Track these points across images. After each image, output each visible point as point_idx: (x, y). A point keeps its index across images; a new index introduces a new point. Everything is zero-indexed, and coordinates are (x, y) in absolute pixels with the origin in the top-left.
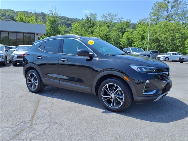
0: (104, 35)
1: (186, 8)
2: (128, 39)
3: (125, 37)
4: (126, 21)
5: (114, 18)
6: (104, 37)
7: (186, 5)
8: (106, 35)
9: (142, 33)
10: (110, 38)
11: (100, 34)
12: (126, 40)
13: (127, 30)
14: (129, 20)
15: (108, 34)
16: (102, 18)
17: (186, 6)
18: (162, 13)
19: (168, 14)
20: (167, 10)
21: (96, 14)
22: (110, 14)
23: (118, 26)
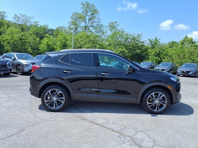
0: (19, 38)
1: (100, 22)
2: (48, 46)
3: (45, 43)
4: (43, 26)
5: (30, 21)
6: (19, 41)
7: (99, 19)
8: (21, 39)
9: (64, 40)
10: (26, 43)
11: (13, 37)
12: (46, 46)
13: (46, 36)
14: (46, 25)
15: (23, 38)
16: (15, 18)
17: (99, 21)
18: (79, 23)
19: (86, 25)
20: (85, 22)
21: (4, 12)
22: (23, 16)
23: (34, 31)
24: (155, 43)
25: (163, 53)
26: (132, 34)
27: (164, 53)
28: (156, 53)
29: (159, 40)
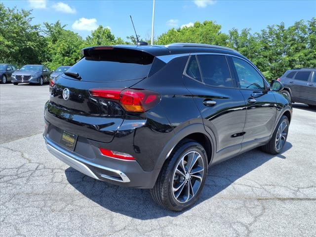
24: (59, 32)
25: (75, 51)
26: (11, 9)
27: (77, 51)
28: (64, 49)
29: (64, 27)
